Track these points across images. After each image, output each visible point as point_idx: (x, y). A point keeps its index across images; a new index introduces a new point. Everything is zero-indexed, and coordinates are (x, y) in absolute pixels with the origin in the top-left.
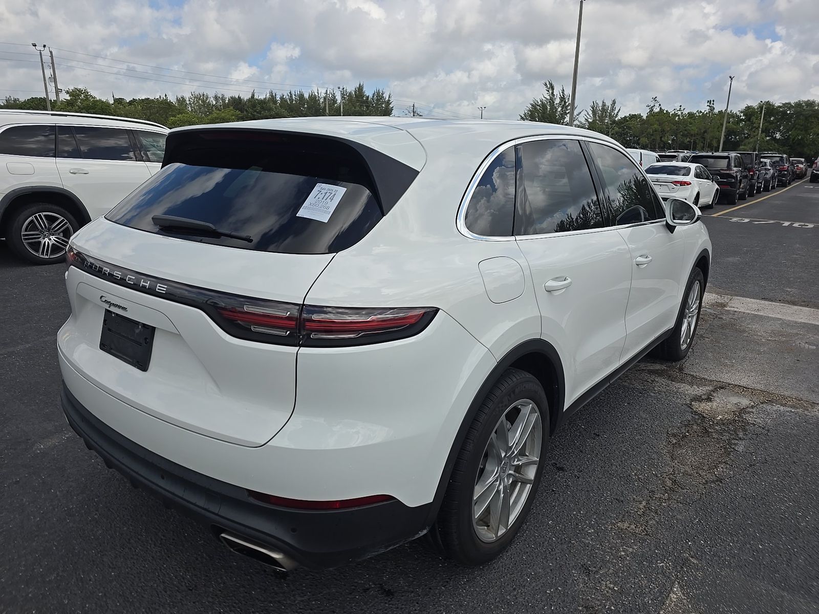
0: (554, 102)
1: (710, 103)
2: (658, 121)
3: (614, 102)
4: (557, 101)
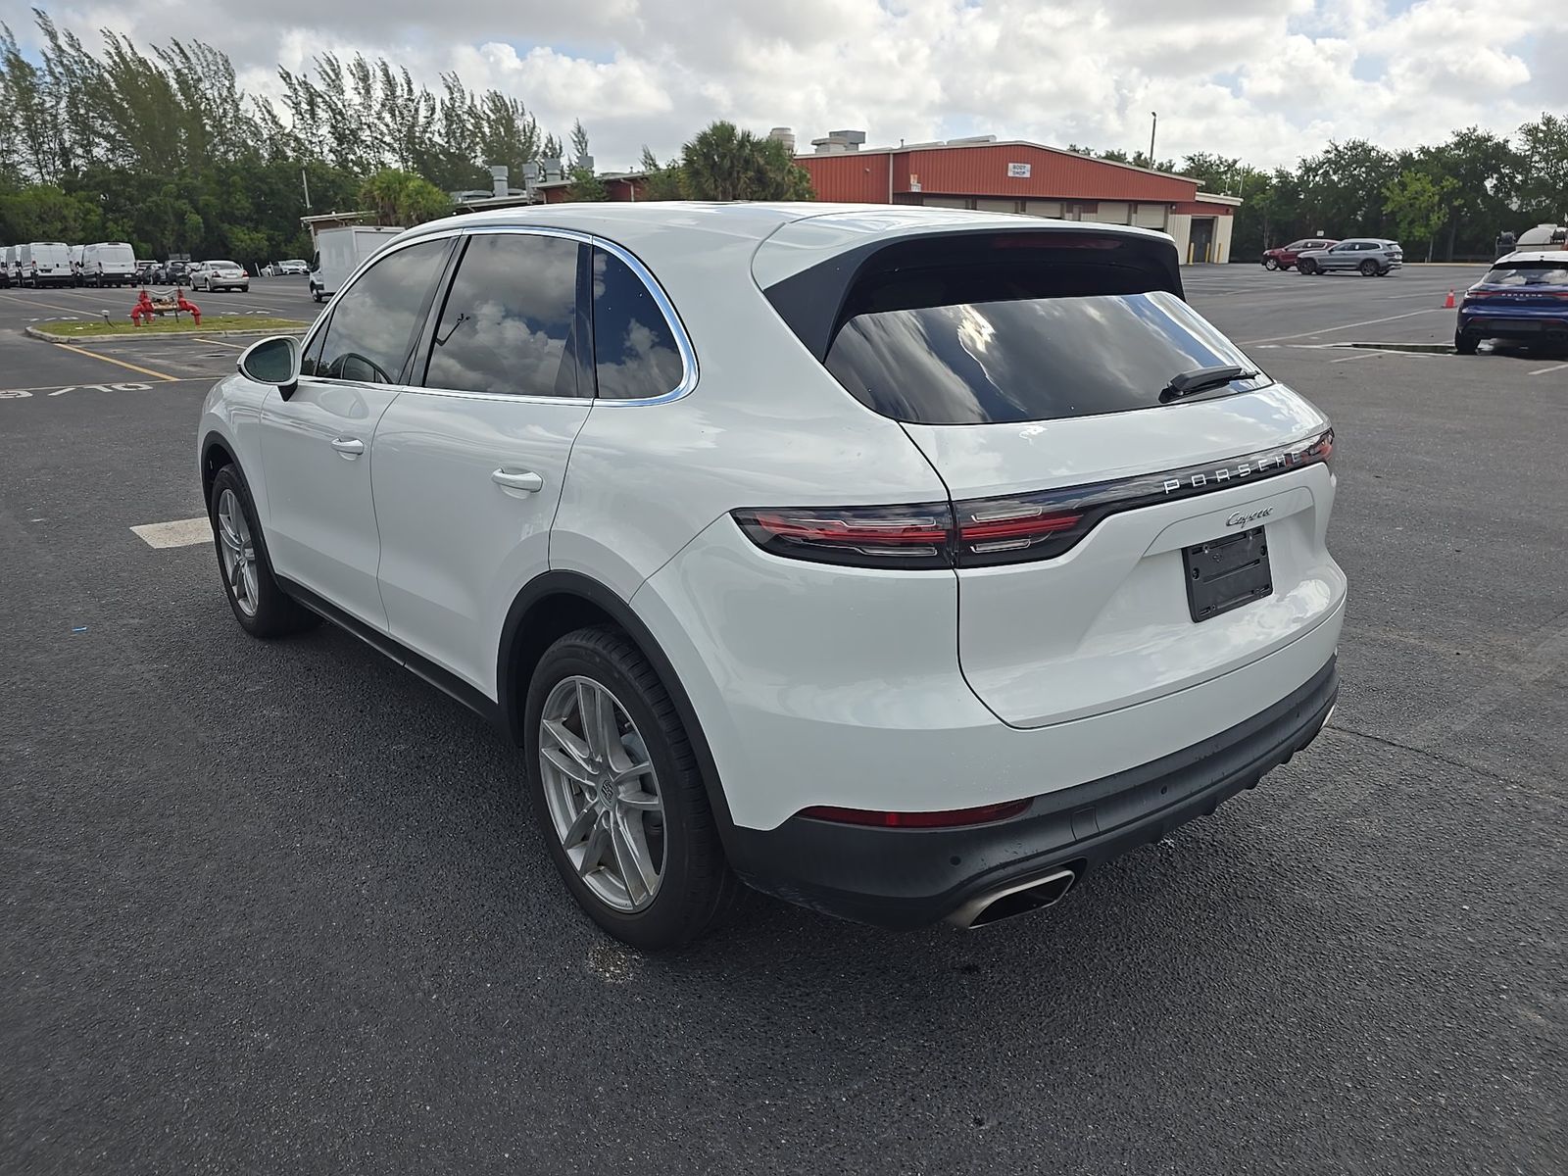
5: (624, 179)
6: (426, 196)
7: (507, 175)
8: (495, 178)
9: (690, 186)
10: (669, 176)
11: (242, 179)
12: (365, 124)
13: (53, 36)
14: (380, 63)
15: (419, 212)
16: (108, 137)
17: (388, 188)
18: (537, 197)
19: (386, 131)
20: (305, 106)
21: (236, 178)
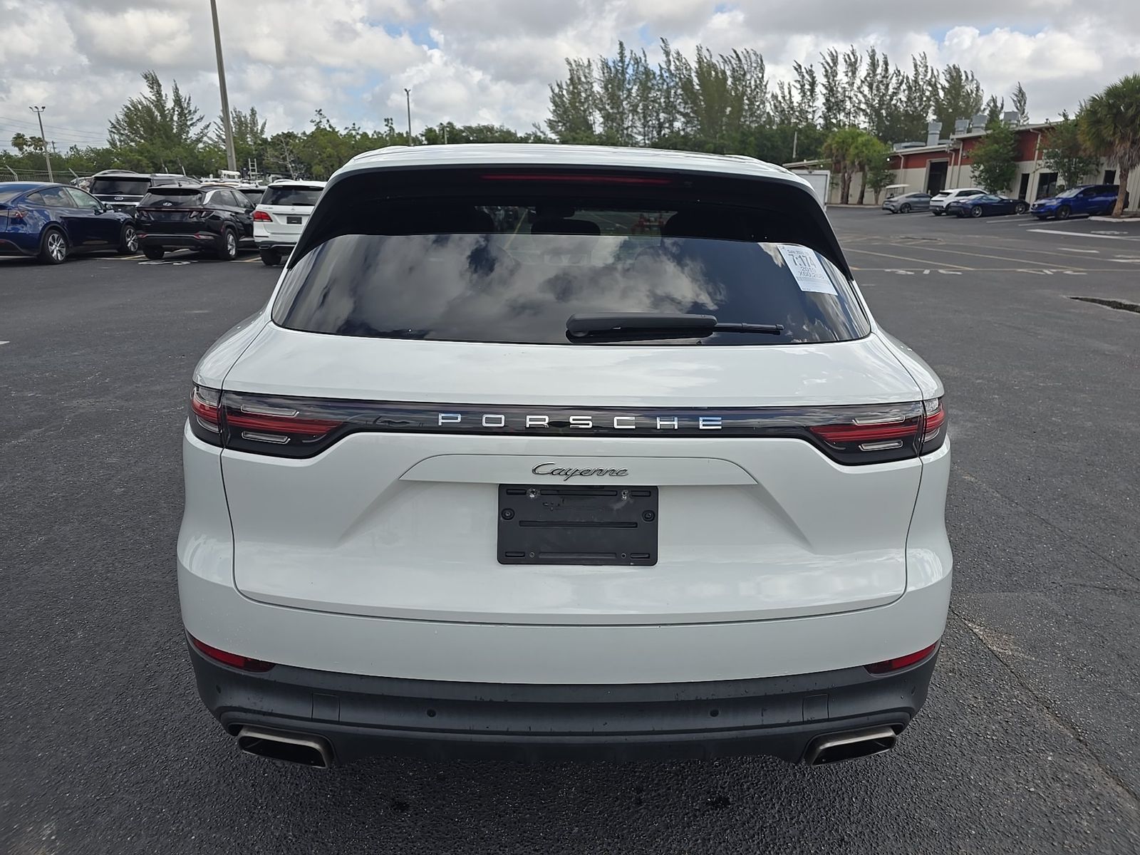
0: (163, 107)
1: (388, 122)
2: (331, 143)
3: (253, 113)
4: (170, 104)
5: (1034, 129)
6: (869, 147)
7: (940, 129)
8: (930, 132)
9: (1088, 134)
10: (1076, 125)
11: (755, 139)
12: (847, 97)
13: (667, 54)
14: (870, 51)
15: (861, 159)
16: (685, 115)
17: (843, 142)
18: (955, 146)
19: (863, 100)
20: (807, 87)
21: (752, 139)
